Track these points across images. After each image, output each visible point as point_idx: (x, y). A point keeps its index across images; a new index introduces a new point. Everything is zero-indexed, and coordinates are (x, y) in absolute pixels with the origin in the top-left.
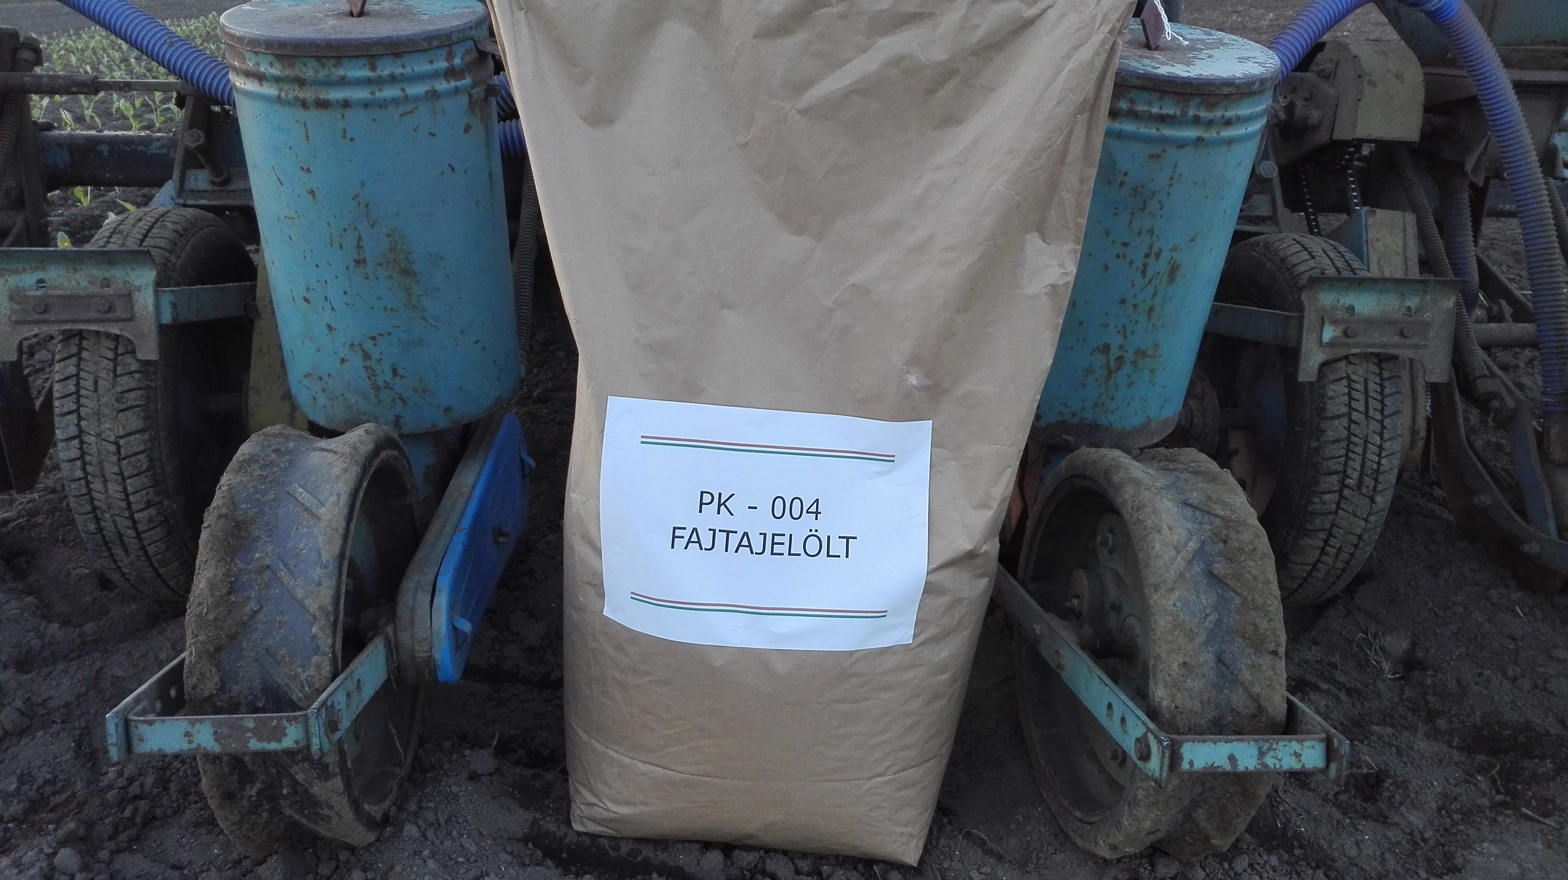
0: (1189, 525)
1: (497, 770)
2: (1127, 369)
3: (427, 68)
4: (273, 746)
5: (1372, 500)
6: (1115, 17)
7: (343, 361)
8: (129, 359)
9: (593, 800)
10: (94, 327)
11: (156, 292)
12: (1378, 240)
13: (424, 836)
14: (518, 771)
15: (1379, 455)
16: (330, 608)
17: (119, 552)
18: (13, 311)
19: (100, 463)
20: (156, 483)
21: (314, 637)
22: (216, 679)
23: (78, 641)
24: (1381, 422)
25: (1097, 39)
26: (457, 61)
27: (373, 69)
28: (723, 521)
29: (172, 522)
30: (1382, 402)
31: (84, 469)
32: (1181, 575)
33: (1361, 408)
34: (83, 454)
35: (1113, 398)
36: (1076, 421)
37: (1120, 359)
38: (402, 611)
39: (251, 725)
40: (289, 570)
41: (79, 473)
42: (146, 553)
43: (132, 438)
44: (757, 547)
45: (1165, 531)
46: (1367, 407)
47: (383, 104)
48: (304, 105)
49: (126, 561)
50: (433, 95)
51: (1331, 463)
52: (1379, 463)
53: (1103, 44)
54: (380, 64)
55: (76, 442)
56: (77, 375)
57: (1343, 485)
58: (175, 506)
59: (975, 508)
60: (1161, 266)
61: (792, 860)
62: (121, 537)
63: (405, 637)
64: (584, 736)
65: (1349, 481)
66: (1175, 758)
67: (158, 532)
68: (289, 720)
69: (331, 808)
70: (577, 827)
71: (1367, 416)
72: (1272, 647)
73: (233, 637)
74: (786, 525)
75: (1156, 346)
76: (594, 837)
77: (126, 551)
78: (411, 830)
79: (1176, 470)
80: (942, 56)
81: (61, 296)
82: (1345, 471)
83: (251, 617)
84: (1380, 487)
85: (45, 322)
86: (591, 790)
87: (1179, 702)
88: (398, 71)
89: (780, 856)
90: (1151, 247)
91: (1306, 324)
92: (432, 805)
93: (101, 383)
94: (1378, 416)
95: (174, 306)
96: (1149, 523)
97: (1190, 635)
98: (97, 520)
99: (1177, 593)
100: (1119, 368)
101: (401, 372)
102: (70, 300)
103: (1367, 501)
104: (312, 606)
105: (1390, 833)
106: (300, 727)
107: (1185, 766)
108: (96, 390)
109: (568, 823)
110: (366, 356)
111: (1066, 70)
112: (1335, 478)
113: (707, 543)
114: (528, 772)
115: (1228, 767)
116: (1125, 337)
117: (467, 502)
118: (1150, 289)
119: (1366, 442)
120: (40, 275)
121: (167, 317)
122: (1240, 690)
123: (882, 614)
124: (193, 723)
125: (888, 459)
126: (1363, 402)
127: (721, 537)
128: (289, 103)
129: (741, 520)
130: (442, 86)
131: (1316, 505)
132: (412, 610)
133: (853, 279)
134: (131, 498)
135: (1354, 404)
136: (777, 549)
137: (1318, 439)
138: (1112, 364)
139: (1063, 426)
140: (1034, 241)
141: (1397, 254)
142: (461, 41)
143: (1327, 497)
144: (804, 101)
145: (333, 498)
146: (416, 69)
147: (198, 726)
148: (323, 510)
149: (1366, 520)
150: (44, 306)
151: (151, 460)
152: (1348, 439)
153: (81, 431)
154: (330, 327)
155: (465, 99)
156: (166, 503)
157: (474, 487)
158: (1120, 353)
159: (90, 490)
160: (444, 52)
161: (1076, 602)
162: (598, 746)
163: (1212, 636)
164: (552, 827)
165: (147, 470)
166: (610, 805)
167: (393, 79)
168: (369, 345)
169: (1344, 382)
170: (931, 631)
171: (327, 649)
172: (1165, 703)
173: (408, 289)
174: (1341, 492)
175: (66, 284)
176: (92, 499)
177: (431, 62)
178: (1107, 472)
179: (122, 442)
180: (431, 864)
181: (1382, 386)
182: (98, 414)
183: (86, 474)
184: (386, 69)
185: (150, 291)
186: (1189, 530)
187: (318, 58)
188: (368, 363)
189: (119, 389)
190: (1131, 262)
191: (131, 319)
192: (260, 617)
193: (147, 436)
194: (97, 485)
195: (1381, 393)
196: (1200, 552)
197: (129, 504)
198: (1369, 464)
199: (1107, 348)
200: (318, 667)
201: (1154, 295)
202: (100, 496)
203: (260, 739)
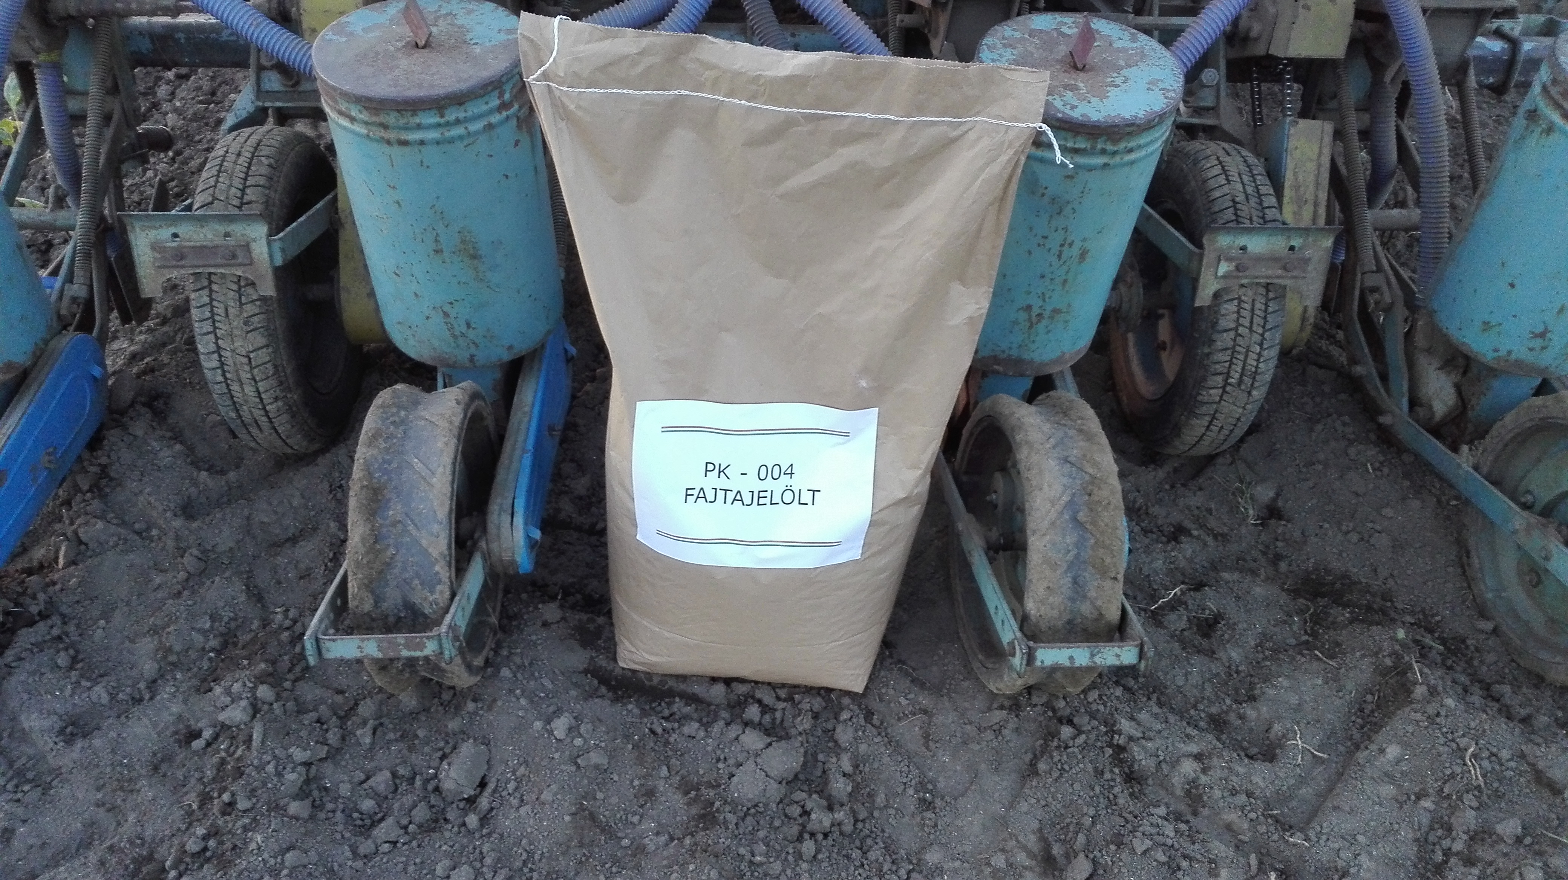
0: (1065, 480)
1: (563, 619)
2: (1044, 323)
3: (484, 108)
4: (418, 654)
5: (1249, 393)
6: (1018, 144)
7: (428, 318)
8: (250, 290)
9: (633, 649)
10: (222, 271)
11: (269, 243)
12: (1296, 148)
13: (515, 676)
14: (577, 617)
15: (1258, 360)
16: (446, 552)
17: (255, 431)
18: (155, 258)
19: (237, 371)
20: (281, 383)
21: (437, 573)
22: (372, 601)
23: (226, 488)
24: (1262, 335)
25: (1004, 158)
26: (507, 96)
27: (442, 116)
28: (723, 483)
29: (294, 409)
30: (1265, 318)
31: (224, 375)
32: (1053, 523)
33: (1247, 324)
34: (222, 364)
35: (1034, 342)
36: (1005, 356)
37: (1040, 315)
38: (491, 527)
39: (402, 641)
40: (415, 525)
41: (220, 378)
42: (276, 431)
43: (260, 352)
44: (747, 500)
45: (1046, 488)
46: (1252, 322)
47: (451, 141)
48: (389, 142)
49: (260, 436)
50: (490, 127)
51: (1217, 366)
52: (1257, 367)
53: (1009, 161)
54: (447, 112)
55: (216, 356)
56: (210, 303)
57: (1226, 383)
58: (295, 397)
59: (909, 468)
60: (1075, 251)
61: (774, 689)
62: (256, 422)
63: (494, 546)
64: (625, 607)
65: (1231, 381)
66: (1030, 658)
67: (285, 417)
68: (428, 638)
69: (453, 673)
70: (622, 664)
71: (1251, 329)
72: (1113, 575)
73: (381, 572)
74: (768, 484)
75: (1069, 305)
76: (634, 671)
77: (261, 430)
78: (505, 672)
79: (1065, 425)
80: (887, 164)
81: (193, 247)
82: (1228, 373)
83: (392, 558)
84: (1256, 384)
85: (182, 267)
86: (631, 643)
87: (1042, 613)
88: (461, 115)
89: (765, 686)
90: (1065, 239)
91: (1205, 261)
92: (518, 651)
93: (231, 310)
94: (1260, 331)
95: (283, 250)
96: (1034, 483)
97: (1054, 566)
98: (237, 411)
99: (1048, 537)
100: (1039, 321)
101: (473, 325)
102: (200, 250)
103: (1246, 394)
104: (435, 553)
105: (1213, 666)
106: (436, 642)
107: (1038, 663)
108: (227, 316)
109: (615, 660)
110: (446, 315)
111: (981, 178)
112: (1220, 379)
113: (710, 497)
114: (585, 617)
115: (1067, 664)
116: (1044, 301)
117: (529, 422)
118: (1065, 267)
119: (1248, 350)
120: (173, 230)
121: (279, 261)
122: (1088, 603)
123: (838, 543)
124: (363, 640)
125: (846, 434)
126: (1248, 319)
127: (721, 494)
128: (376, 141)
129: (735, 483)
130: (495, 118)
131: (1204, 396)
132: (499, 528)
133: (820, 310)
134: (263, 396)
135: (1241, 321)
136: (762, 501)
137: (1209, 346)
138: (1034, 319)
139: (995, 359)
140: (956, 288)
141: (1311, 160)
142: (508, 80)
143: (1212, 392)
144: (782, 189)
145: (441, 469)
146: (476, 111)
147: (366, 642)
148: (435, 480)
149: (1244, 408)
150: (180, 255)
151: (275, 367)
152: (1234, 347)
153: (219, 348)
154: (416, 295)
155: (514, 122)
156: (289, 395)
157: (533, 404)
158: (1039, 311)
159: (230, 390)
160: (496, 93)
161: (994, 497)
162: (635, 617)
163: (1071, 565)
164: (604, 663)
165: (274, 374)
166: (645, 655)
167: (458, 122)
168: (447, 308)
169: (1236, 302)
170: (875, 549)
171: (447, 580)
172: (1033, 612)
173: (475, 269)
174: (1224, 388)
175: (195, 237)
176: (232, 397)
177: (487, 103)
178: (1013, 430)
179: (252, 355)
180: (523, 701)
181: (1266, 305)
182: (231, 335)
183: (226, 379)
184: (452, 115)
185: (264, 242)
186: (1064, 485)
187: (398, 111)
188: (448, 320)
189: (245, 315)
190: (1049, 250)
191: (251, 264)
192: (398, 558)
193: (270, 350)
194: (235, 387)
195: (1266, 311)
196: (1070, 503)
197: (261, 399)
198: (1249, 367)
199: (1029, 308)
200: (441, 592)
201: (1067, 272)
202: (238, 395)
203: (409, 650)
